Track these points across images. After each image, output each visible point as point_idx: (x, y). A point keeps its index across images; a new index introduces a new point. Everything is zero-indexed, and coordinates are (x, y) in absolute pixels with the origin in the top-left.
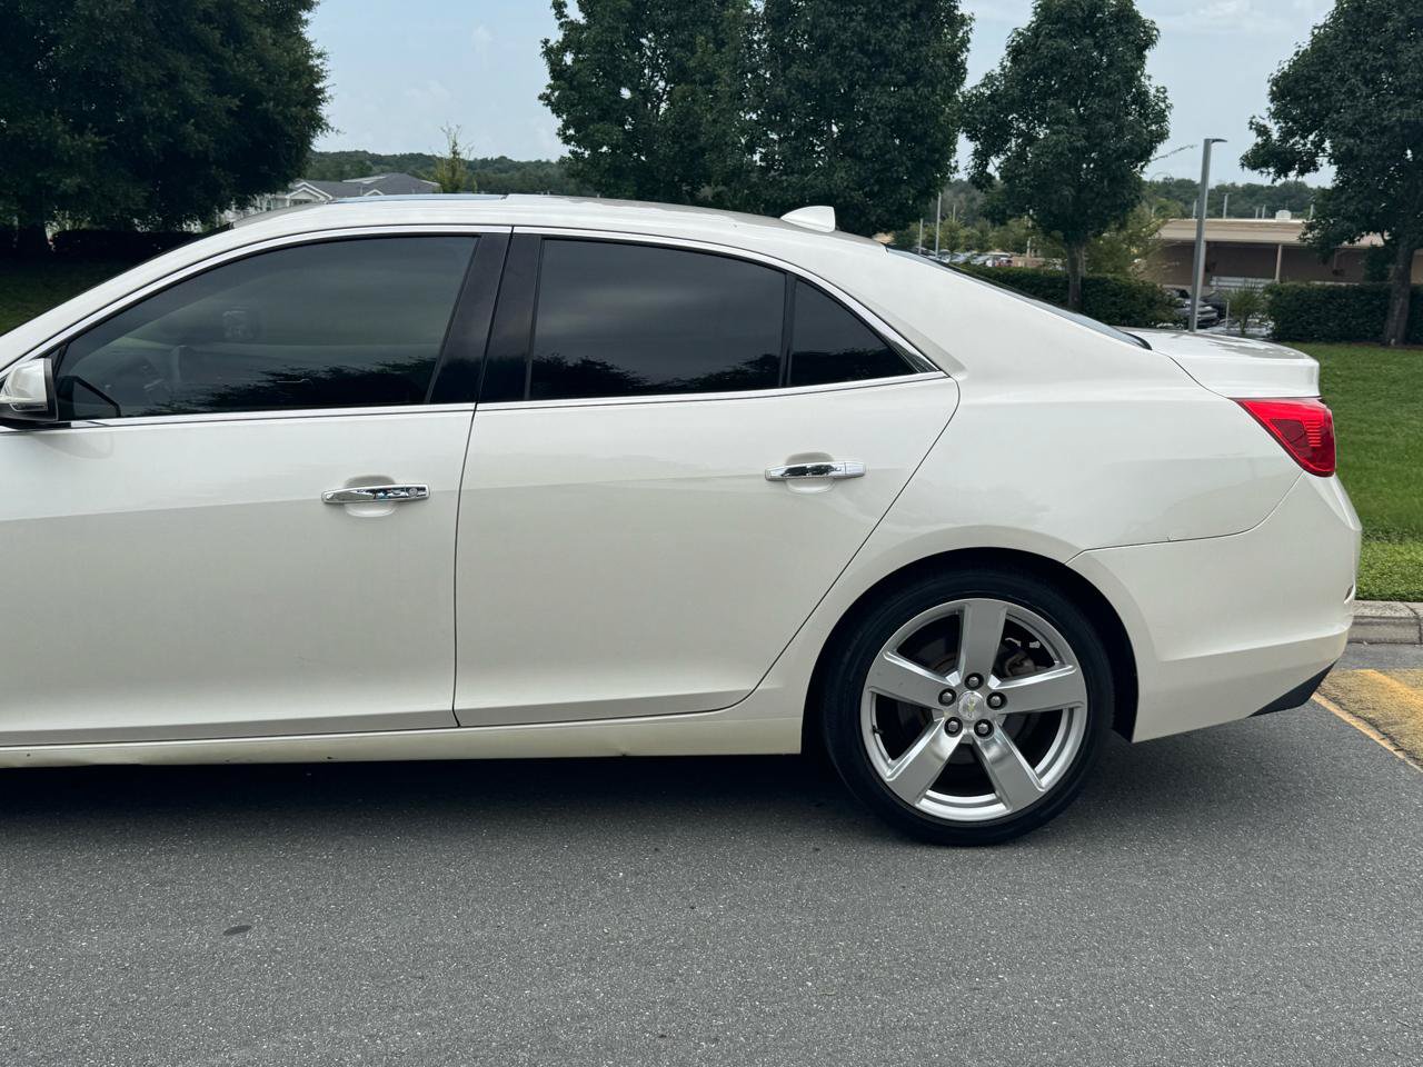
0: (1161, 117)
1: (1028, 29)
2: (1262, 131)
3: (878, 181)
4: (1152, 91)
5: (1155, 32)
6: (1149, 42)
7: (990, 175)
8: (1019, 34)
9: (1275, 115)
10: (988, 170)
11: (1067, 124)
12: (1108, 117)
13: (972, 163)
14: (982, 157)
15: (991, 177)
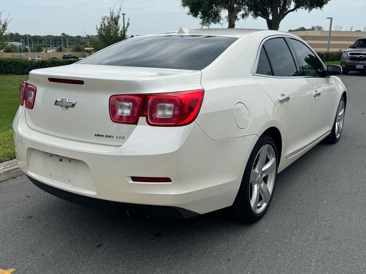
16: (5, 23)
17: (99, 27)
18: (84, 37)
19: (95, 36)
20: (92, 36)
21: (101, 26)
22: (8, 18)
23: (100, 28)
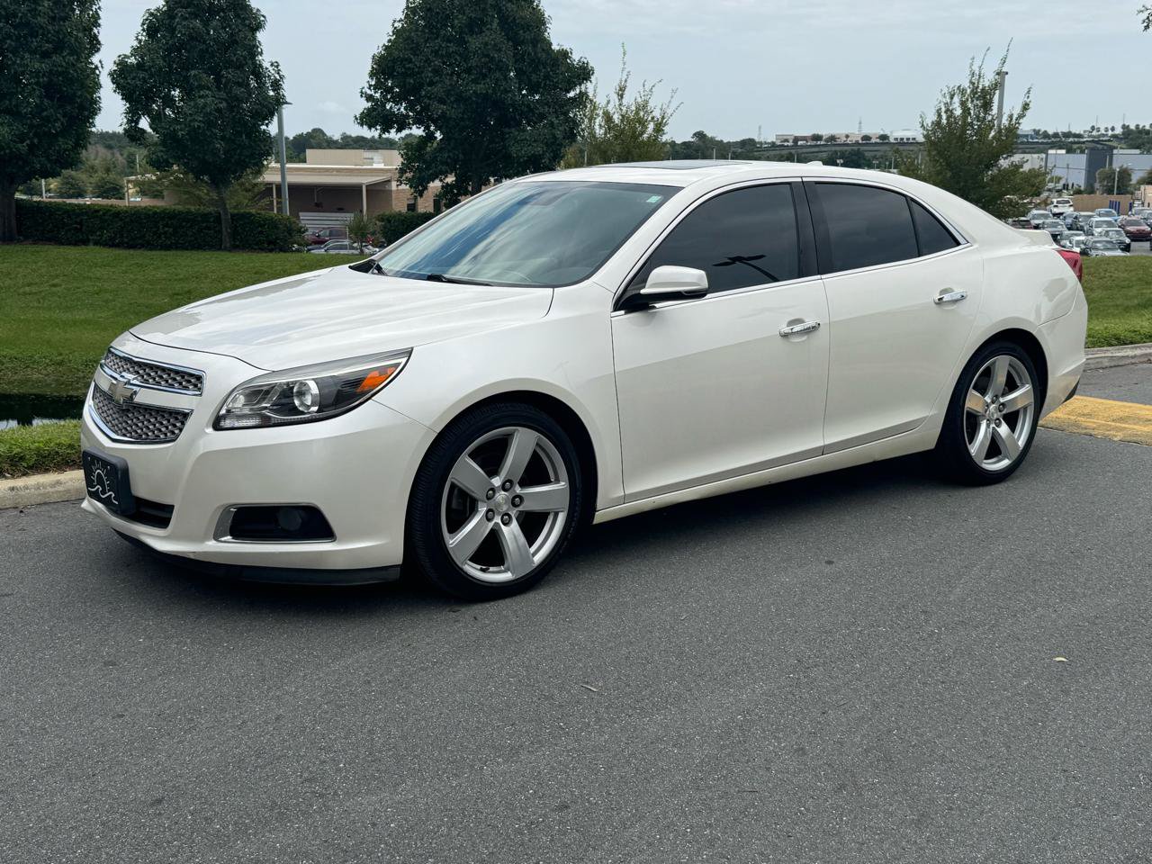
0: (277, 85)
1: (158, 10)
2: (369, 98)
3: (36, 135)
4: (266, 64)
5: (262, 18)
6: (259, 26)
7: (141, 129)
8: (151, 14)
9: (376, 87)
10: (140, 126)
11: (209, 89)
12: (239, 85)
13: (125, 120)
14: (133, 116)
15: (143, 131)
16: (663, 118)
17: (931, 118)
18: (766, 143)
19: (804, 138)
20: (796, 139)
21: (940, 115)
22: (670, 102)
23: (933, 123)
